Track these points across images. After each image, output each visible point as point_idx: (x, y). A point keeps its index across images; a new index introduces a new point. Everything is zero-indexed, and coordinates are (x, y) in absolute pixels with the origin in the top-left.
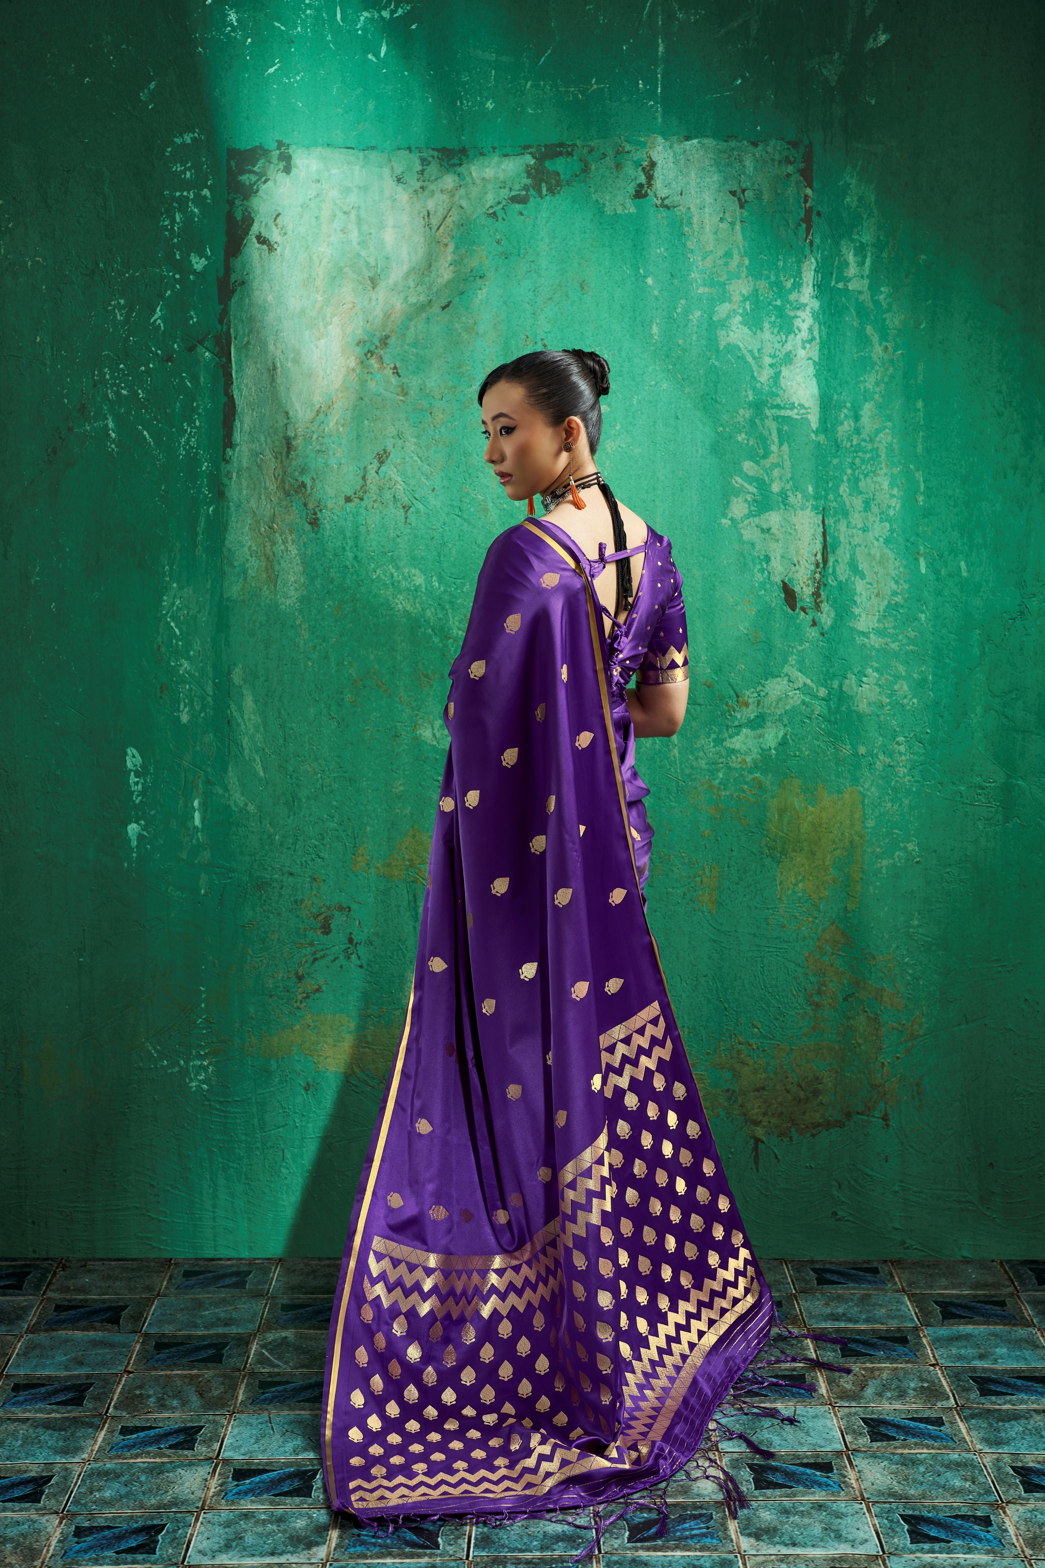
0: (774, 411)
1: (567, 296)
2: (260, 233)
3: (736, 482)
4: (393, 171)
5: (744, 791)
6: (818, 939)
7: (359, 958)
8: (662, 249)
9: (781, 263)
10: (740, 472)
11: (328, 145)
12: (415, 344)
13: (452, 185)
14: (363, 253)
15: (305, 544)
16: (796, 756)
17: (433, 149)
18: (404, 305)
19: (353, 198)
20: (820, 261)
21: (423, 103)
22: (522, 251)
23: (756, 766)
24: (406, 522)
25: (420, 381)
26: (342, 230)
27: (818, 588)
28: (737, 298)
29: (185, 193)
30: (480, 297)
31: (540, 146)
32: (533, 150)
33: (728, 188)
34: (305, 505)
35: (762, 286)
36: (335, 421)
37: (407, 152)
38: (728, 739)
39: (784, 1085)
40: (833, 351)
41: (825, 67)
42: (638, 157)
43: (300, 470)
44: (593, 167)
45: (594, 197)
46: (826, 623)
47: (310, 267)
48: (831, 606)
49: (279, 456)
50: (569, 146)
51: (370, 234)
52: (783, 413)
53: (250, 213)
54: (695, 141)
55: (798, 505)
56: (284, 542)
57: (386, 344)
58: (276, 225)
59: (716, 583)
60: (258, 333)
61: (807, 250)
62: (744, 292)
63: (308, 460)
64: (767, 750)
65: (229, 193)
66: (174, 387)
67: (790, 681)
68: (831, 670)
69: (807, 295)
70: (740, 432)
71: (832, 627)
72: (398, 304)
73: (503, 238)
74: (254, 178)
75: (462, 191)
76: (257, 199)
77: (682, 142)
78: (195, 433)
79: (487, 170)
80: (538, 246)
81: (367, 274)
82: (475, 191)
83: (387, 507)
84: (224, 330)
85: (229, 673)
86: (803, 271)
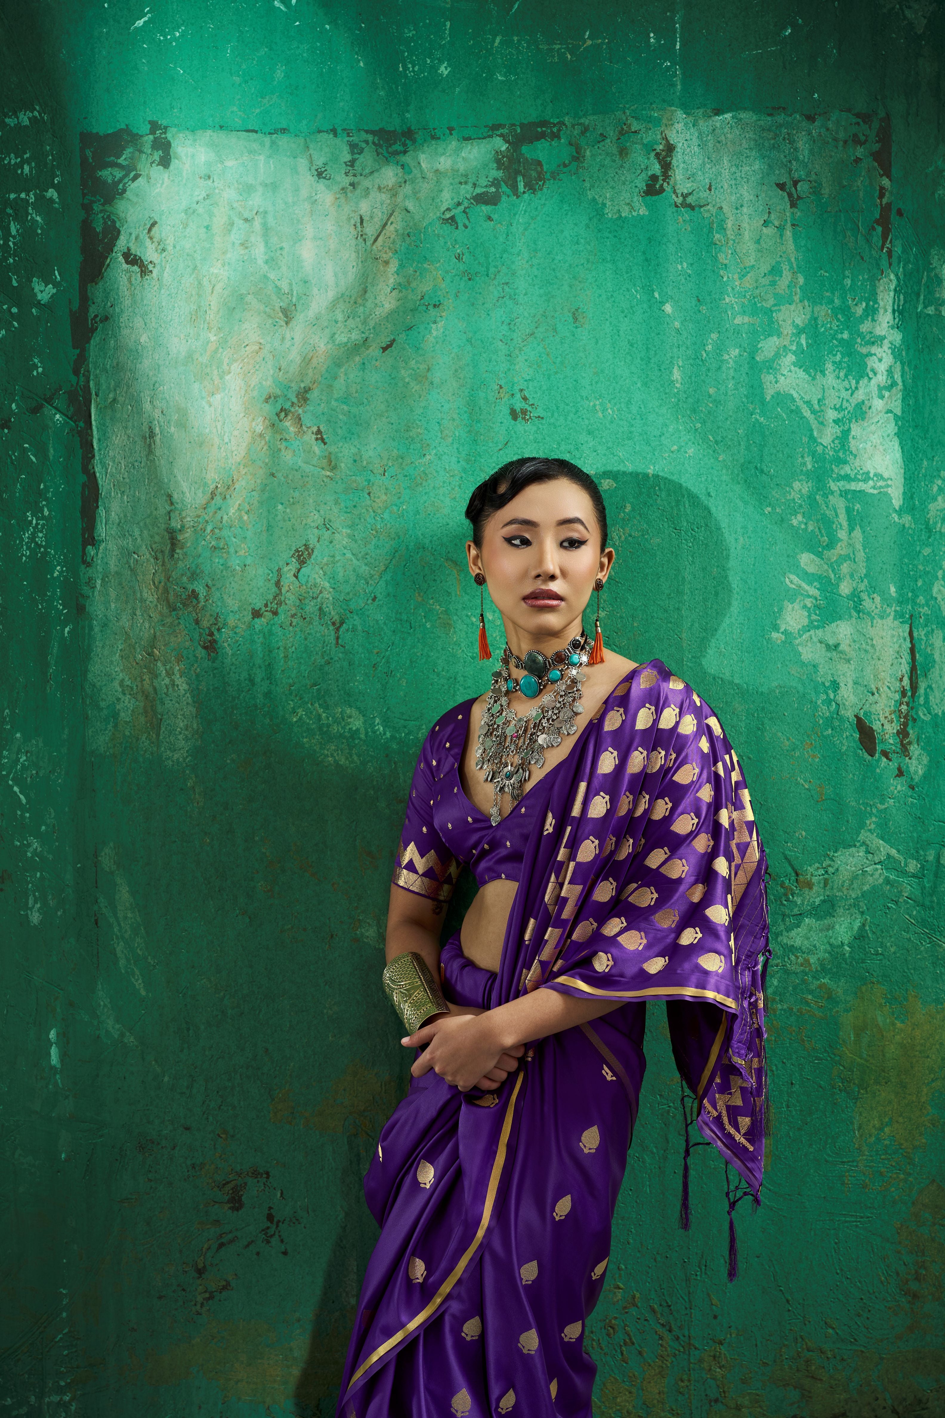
0: (841, 484)
1: (555, 330)
2: (129, 249)
3: (791, 582)
4: (311, 163)
5: (807, 1003)
6: (913, 1203)
7: (282, 1241)
8: (685, 265)
9: (848, 282)
10: (795, 568)
11: (221, 127)
12: (346, 399)
13: (393, 180)
14: (272, 276)
15: (197, 675)
16: (877, 954)
17: (367, 132)
18: (330, 346)
19: (257, 200)
20: (902, 277)
21: (352, 67)
22: (492, 270)
23: (823, 969)
24: (337, 643)
25: (354, 450)
26: (242, 244)
27: (905, 725)
28: (788, 329)
29: (23, 195)
30: (435, 333)
31: (514, 125)
32: (505, 131)
33: (774, 179)
34: (197, 622)
35: (823, 313)
36: (236, 507)
37: (331, 136)
38: (785, 933)
39: (874, 1410)
40: (921, 401)
41: (910, 7)
42: (649, 139)
43: (189, 574)
44: (588, 153)
45: (590, 194)
46: (916, 772)
47: (199, 295)
48: (923, 749)
49: (160, 556)
50: (555, 125)
51: (281, 249)
52: (853, 486)
53: (114, 222)
54: (728, 116)
55: (877, 611)
56: (169, 674)
57: (306, 400)
58: (151, 238)
59: (766, 721)
60: (128, 387)
61: (884, 263)
62: (799, 321)
63: (200, 560)
64: (838, 947)
65: (84, 195)
66: (12, 463)
67: (868, 852)
68: (924, 836)
69: (885, 325)
70: (795, 513)
71: (925, 777)
72: (322, 345)
73: (466, 251)
74: (118, 174)
75: (408, 189)
76: (123, 202)
77: (710, 116)
78: (43, 525)
79: (442, 159)
80: (513, 262)
81: (278, 304)
82: (425, 188)
83: (310, 623)
84: (81, 383)
85: (96, 855)
86: (878, 291)
